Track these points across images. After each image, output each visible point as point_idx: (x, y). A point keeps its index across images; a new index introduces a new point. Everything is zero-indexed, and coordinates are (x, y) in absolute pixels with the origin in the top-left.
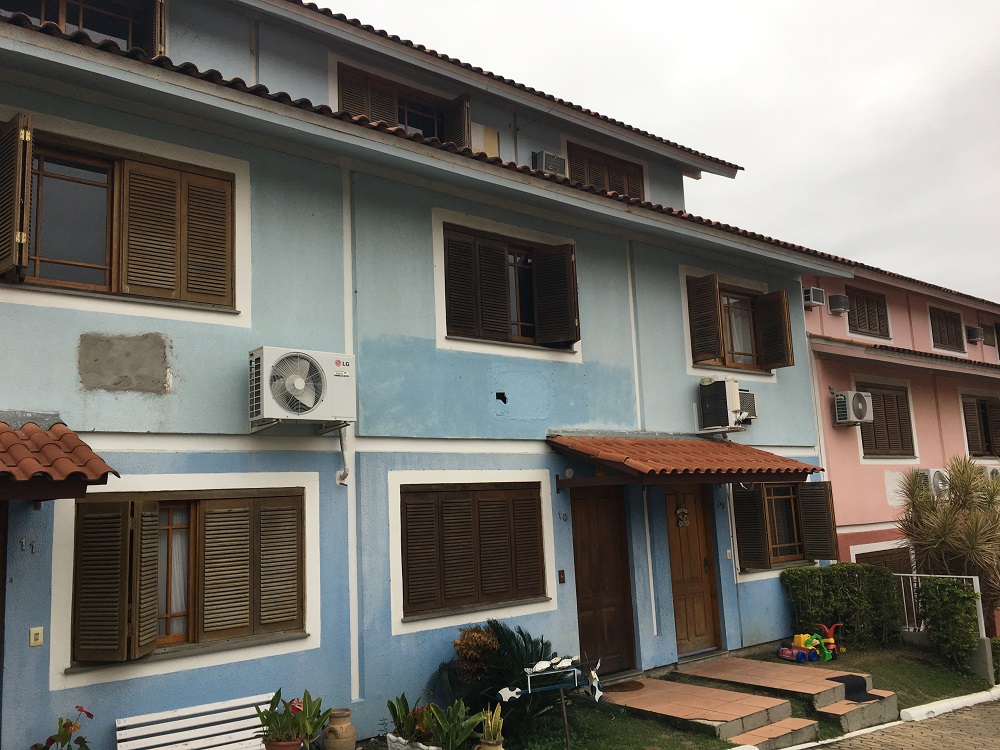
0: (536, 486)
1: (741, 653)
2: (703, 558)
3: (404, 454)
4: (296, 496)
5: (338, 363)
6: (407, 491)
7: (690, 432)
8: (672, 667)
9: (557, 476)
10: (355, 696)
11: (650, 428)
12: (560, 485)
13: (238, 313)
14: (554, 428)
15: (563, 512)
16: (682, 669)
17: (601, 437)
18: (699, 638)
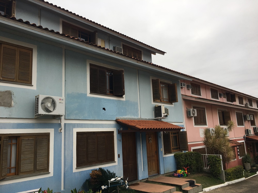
0: (113, 132)
1: (164, 175)
2: (155, 151)
3: (78, 124)
4: (48, 135)
5: (60, 99)
6: (78, 134)
7: (152, 118)
8: (147, 179)
9: (118, 130)
10: (62, 189)
11: (142, 117)
12: (119, 132)
13: (32, 86)
14: (118, 117)
15: (119, 139)
16: (149, 180)
17: (130, 120)
18: (154, 171)
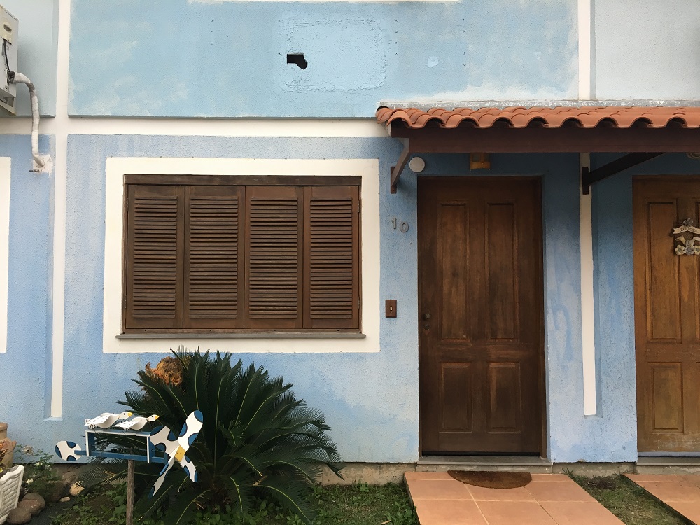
0: (354, 182)
6: (133, 183)
9: (392, 169)
15: (401, 220)
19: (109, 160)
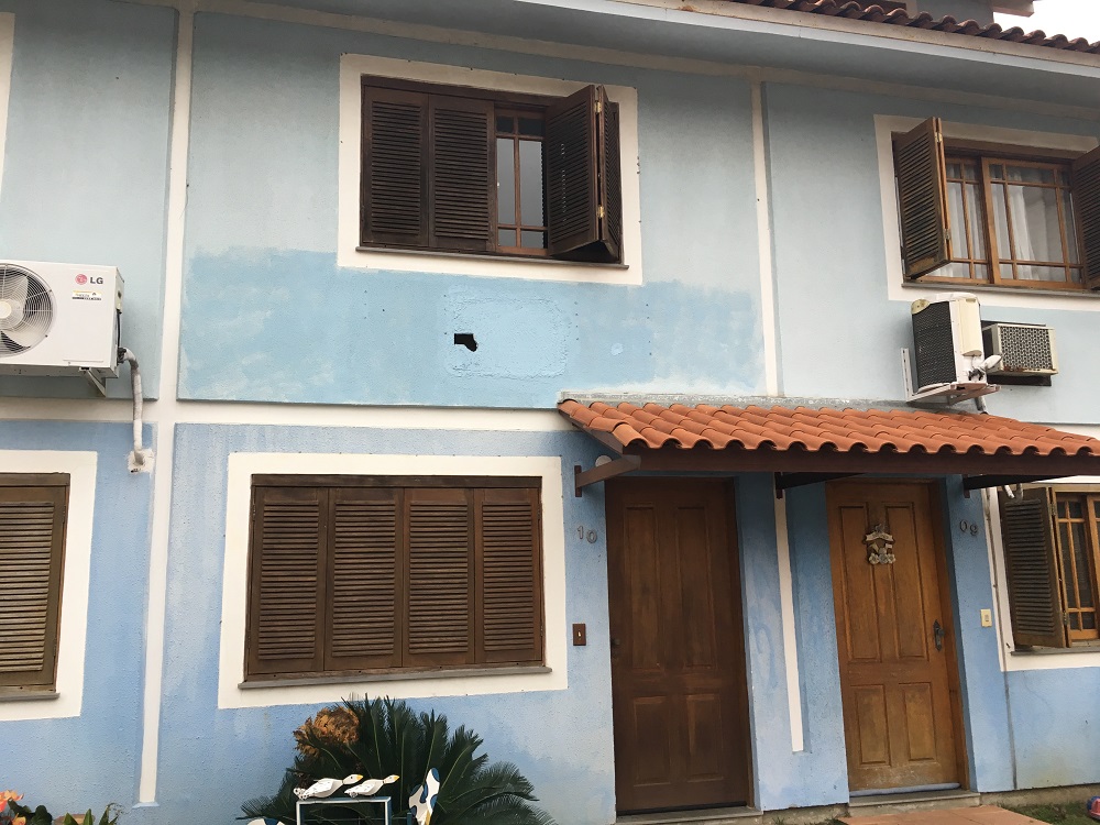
0: (534, 483)
1: (1016, 800)
2: (930, 622)
3: (261, 429)
4: (54, 490)
5: (81, 279)
6: (263, 486)
8: (838, 811)
9: (578, 469)
10: (147, 796)
12: (581, 485)
14: (573, 391)
15: (587, 528)
19: (233, 457)
